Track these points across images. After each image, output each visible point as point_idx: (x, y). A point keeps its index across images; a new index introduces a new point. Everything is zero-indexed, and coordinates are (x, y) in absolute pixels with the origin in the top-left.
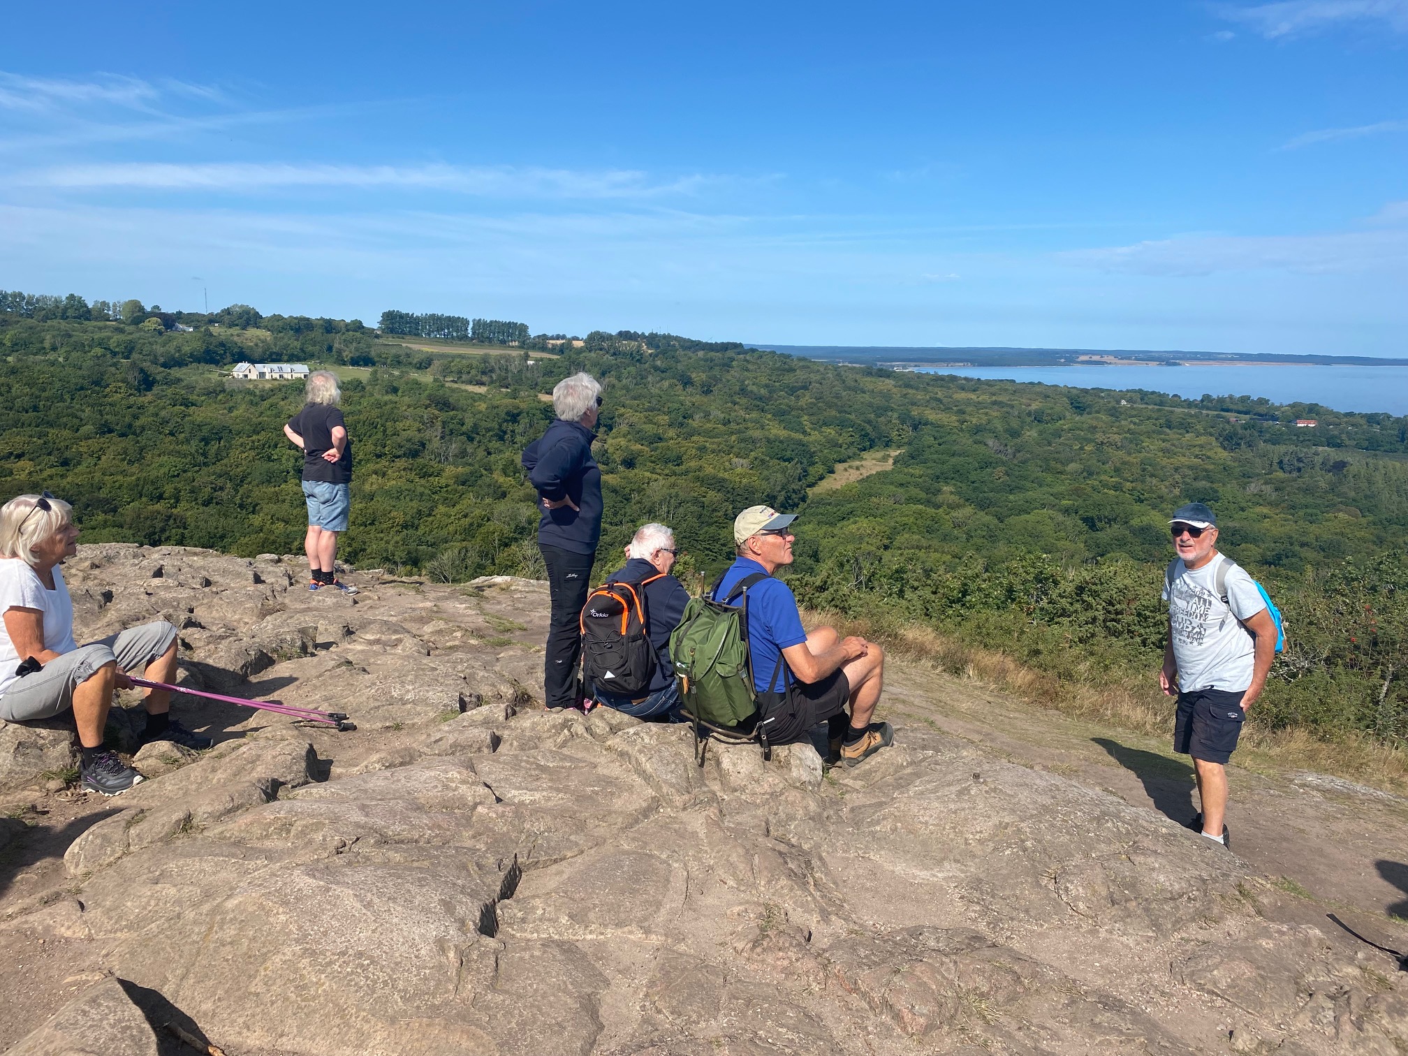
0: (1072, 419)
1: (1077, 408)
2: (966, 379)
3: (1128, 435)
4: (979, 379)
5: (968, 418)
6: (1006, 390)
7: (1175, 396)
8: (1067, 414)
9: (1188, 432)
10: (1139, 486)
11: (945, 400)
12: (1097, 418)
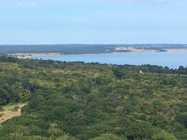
0: (116, 82)
1: (118, 76)
2: (58, 62)
3: (145, 89)
4: (65, 62)
5: (61, 84)
6: (80, 67)
7: (166, 67)
8: (113, 79)
9: (174, 86)
10: (154, 117)
11: (48, 74)
12: (129, 81)
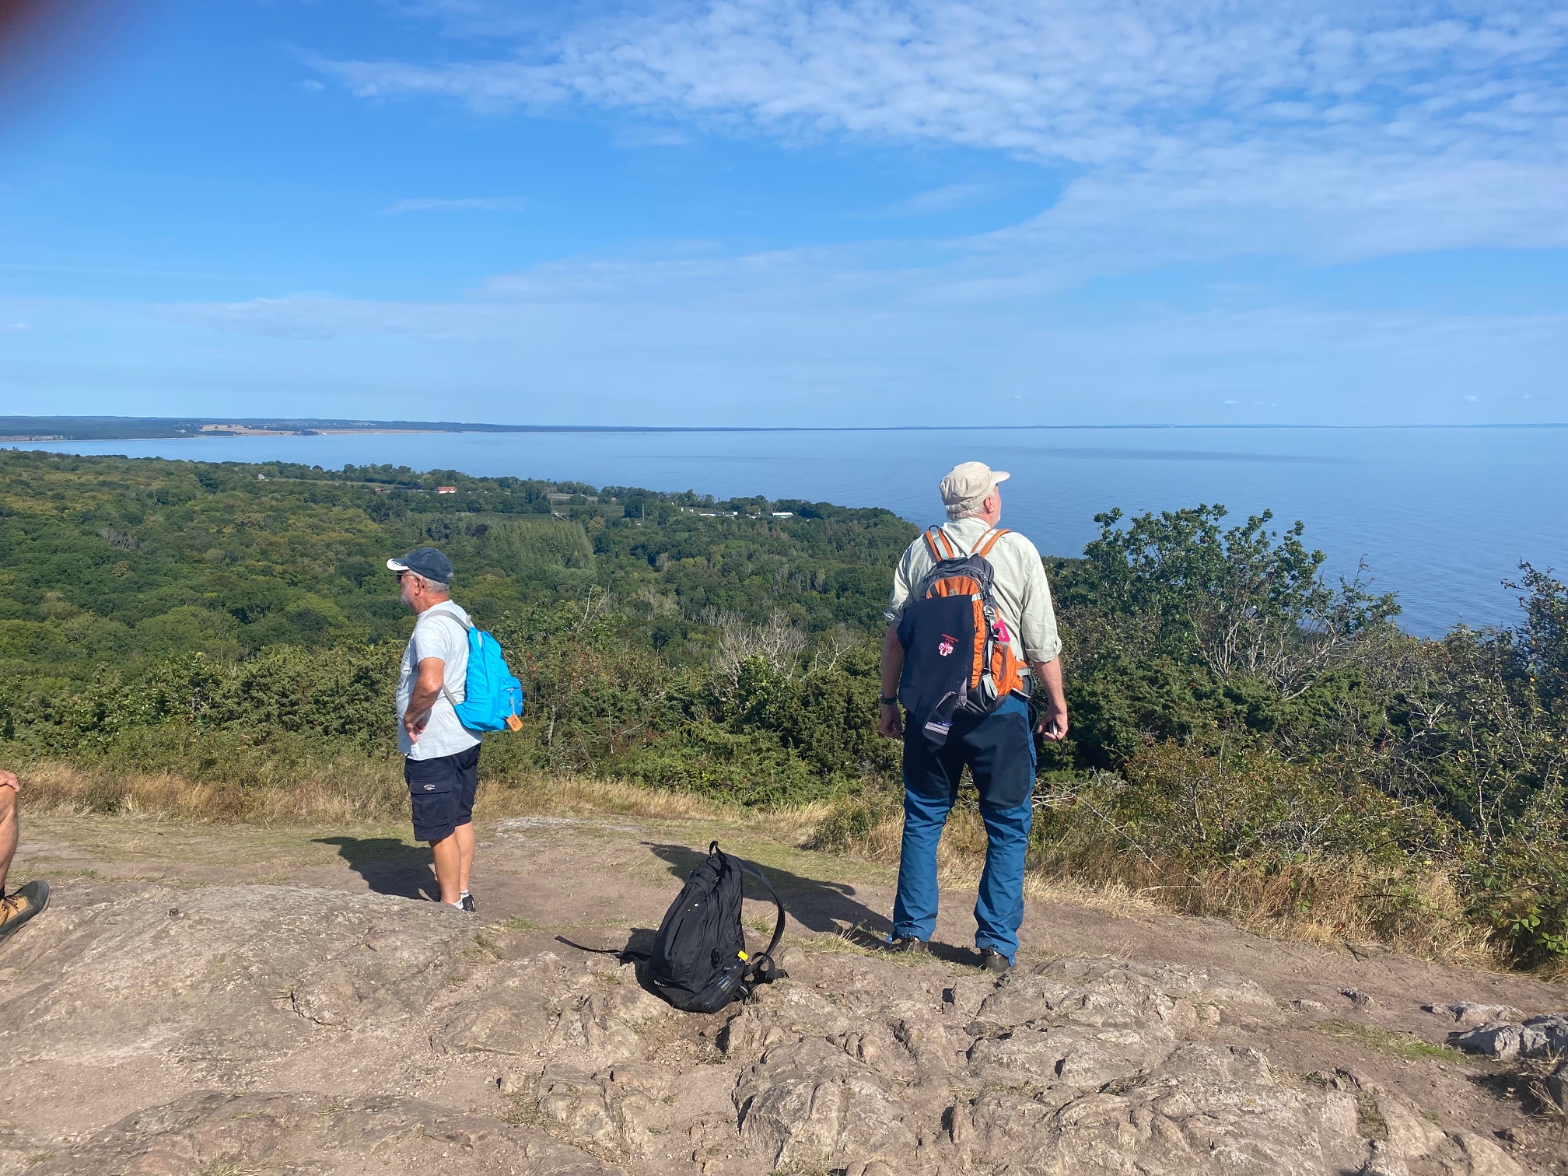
0: (203, 499)
1: (208, 485)
2: (59, 455)
3: (271, 513)
4: (78, 456)
5: (69, 504)
6: (117, 468)
7: (317, 467)
8: (198, 494)
9: (334, 505)
10: (291, 568)
11: (33, 483)
12: (233, 496)
